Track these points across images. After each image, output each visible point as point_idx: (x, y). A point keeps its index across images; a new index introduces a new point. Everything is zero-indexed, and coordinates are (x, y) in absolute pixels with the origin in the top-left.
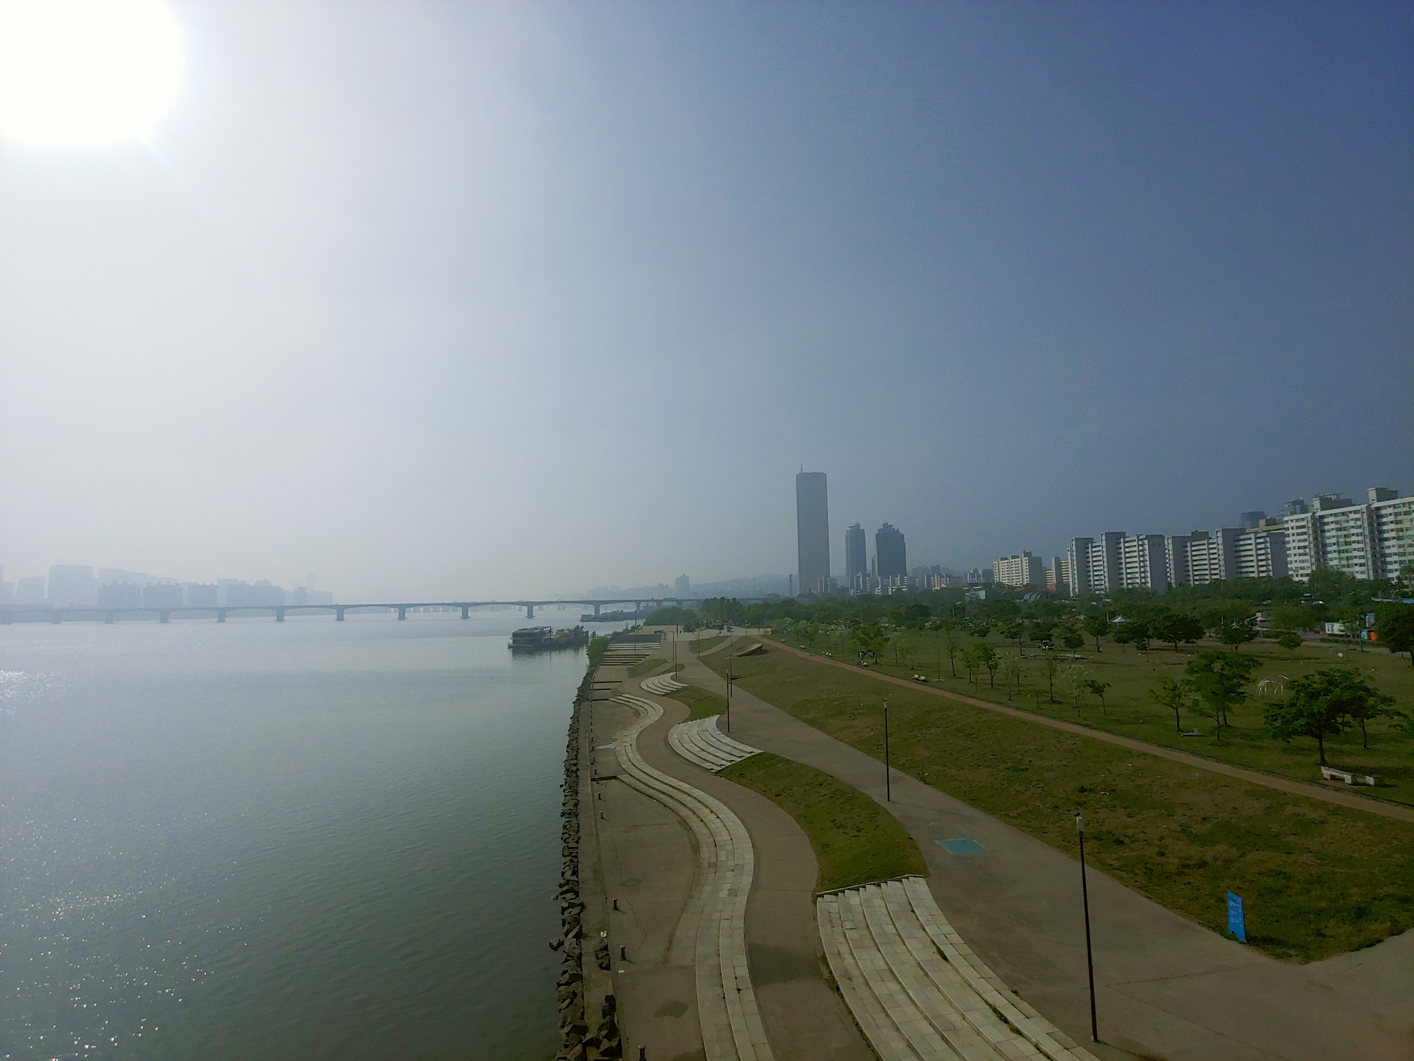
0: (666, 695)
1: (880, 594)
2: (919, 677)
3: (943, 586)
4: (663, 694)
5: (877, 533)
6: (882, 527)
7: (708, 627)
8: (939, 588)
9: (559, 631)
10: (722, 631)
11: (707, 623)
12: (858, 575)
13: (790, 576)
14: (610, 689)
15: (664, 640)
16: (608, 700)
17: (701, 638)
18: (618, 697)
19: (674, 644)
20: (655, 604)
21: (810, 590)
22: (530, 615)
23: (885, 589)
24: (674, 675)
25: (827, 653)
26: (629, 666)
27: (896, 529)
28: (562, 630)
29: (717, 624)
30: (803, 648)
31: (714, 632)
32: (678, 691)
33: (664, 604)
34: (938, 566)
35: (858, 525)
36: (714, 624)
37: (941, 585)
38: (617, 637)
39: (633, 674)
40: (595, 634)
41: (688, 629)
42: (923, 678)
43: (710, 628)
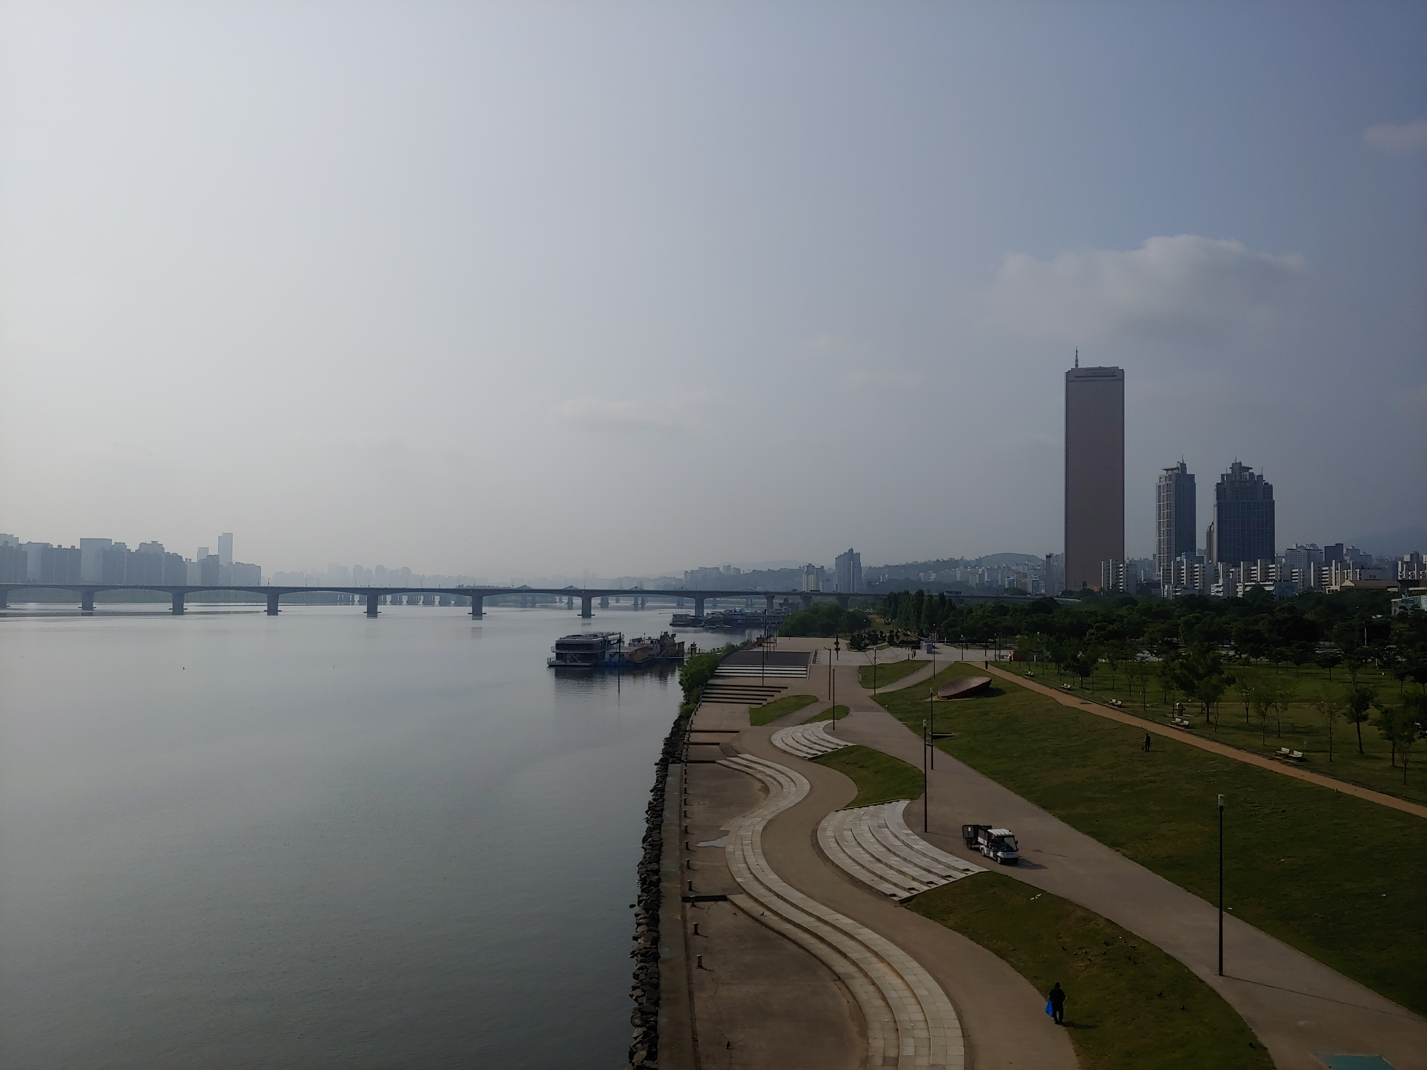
0: (815, 759)
1: (1221, 595)
2: (1291, 752)
3: (1348, 583)
4: (810, 756)
5: (1220, 481)
6: (1230, 471)
7: (892, 643)
8: (1338, 588)
9: (633, 640)
10: (917, 651)
11: (891, 637)
12: (1178, 559)
13: (1049, 557)
14: (718, 744)
15: (814, 662)
16: (714, 762)
17: (878, 662)
18: (732, 759)
19: (831, 671)
20: (798, 600)
21: (1085, 584)
22: (586, 613)
23: (1231, 585)
24: (832, 723)
25: (1114, 701)
26: (753, 706)
27: (1256, 474)
28: (639, 640)
29: (909, 639)
30: (1069, 689)
31: (903, 653)
32: (837, 753)
33: (816, 599)
34: (1339, 546)
35: (1183, 466)
36: (902, 638)
37: (1343, 581)
38: (730, 654)
39: (759, 719)
40: (695, 649)
41: (857, 645)
42: (1297, 754)
43: (897, 646)
